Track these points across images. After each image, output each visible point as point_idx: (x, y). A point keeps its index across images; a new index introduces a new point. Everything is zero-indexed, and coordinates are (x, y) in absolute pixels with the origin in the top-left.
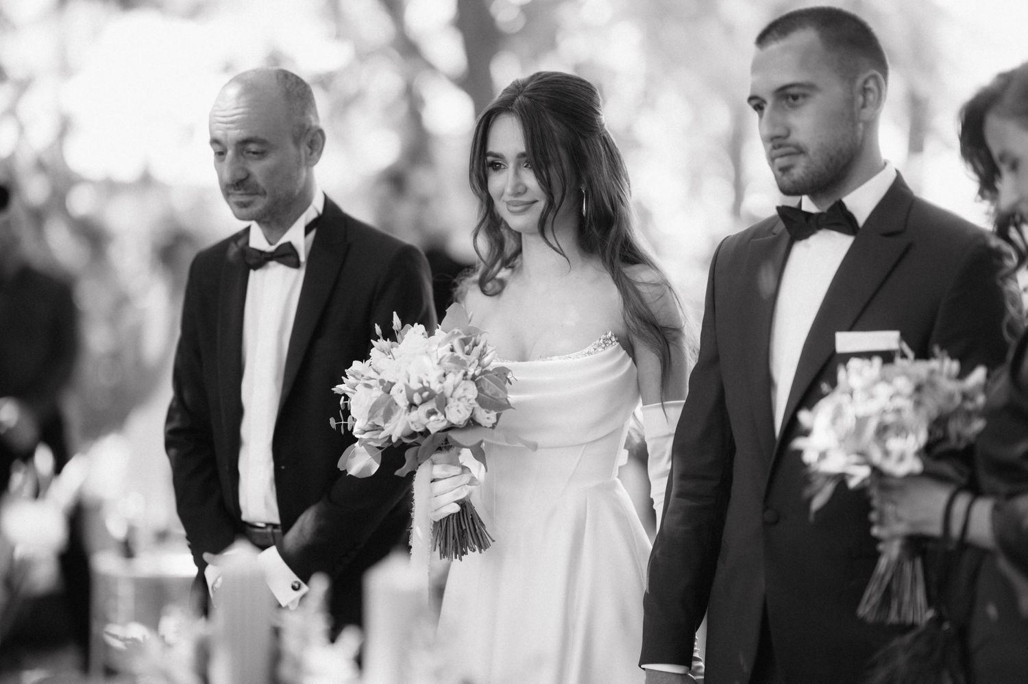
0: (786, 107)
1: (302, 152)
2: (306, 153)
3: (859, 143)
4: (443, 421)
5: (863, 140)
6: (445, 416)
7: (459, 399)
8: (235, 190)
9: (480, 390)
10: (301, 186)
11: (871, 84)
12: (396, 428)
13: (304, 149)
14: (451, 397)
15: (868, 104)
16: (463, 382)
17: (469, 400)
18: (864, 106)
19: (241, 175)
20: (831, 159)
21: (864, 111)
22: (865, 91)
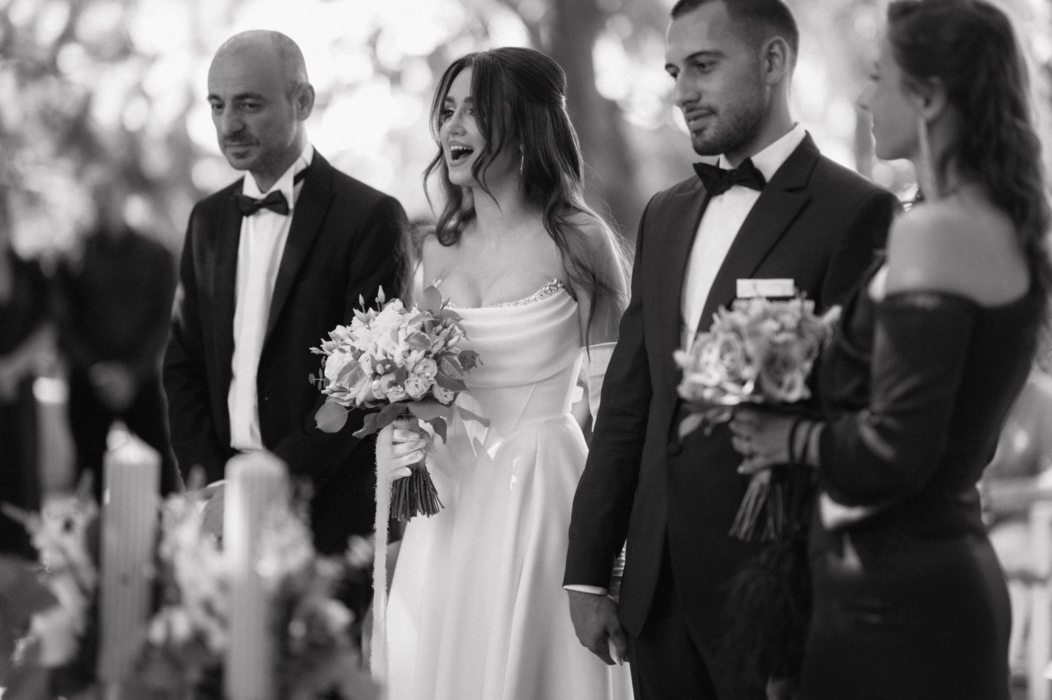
0: (698, 73)
1: (294, 108)
2: (298, 109)
3: (766, 104)
4: (402, 392)
5: (771, 102)
6: (404, 389)
7: (418, 375)
8: (233, 141)
9: (440, 369)
10: (292, 138)
11: (776, 49)
12: (360, 393)
13: (296, 104)
14: (413, 372)
15: (774, 67)
16: (425, 359)
17: (428, 377)
18: (770, 70)
19: (238, 127)
20: (739, 120)
21: (771, 73)
22: (771, 55)
